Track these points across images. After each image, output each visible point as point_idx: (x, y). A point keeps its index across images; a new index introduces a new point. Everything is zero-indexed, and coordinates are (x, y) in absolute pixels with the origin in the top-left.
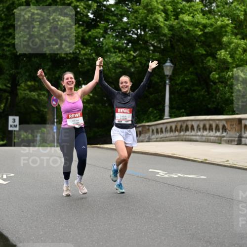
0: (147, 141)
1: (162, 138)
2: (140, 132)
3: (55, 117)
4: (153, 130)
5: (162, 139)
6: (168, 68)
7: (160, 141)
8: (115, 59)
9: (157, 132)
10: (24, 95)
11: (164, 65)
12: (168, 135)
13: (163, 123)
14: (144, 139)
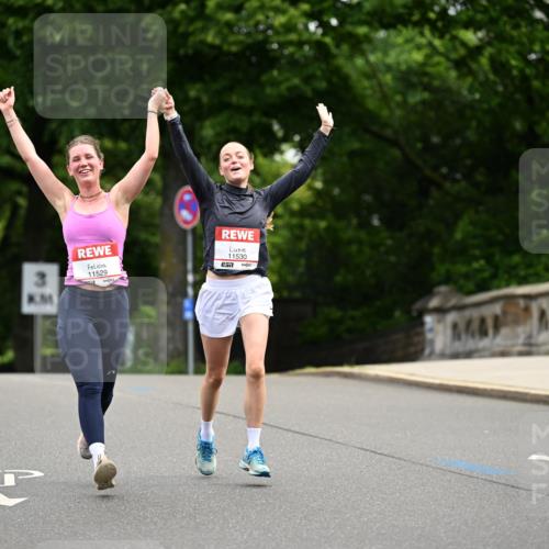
0: (521, 354)
2: (496, 319)
3: (190, 266)
4: (543, 314)
8: (404, 57)
14: (513, 346)
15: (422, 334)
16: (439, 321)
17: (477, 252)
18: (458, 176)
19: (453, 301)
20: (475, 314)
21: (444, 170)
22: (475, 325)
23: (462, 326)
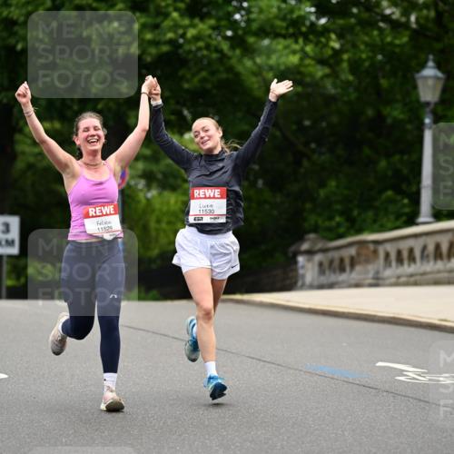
0: (371, 285)
1: (411, 275)
2: (352, 259)
4: (387, 255)
5: (412, 279)
6: (430, 82)
7: (406, 284)
8: (283, 60)
9: (400, 260)
10: (32, 160)
11: (417, 76)
12: (430, 266)
13: (416, 236)
14: (364, 279)
15: (296, 270)
16: (309, 260)
17: (338, 207)
18: (324, 150)
19: (320, 245)
20: (336, 255)
21: (313, 146)
22: (336, 263)
23: (326, 264)
